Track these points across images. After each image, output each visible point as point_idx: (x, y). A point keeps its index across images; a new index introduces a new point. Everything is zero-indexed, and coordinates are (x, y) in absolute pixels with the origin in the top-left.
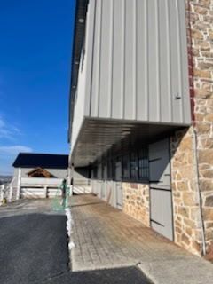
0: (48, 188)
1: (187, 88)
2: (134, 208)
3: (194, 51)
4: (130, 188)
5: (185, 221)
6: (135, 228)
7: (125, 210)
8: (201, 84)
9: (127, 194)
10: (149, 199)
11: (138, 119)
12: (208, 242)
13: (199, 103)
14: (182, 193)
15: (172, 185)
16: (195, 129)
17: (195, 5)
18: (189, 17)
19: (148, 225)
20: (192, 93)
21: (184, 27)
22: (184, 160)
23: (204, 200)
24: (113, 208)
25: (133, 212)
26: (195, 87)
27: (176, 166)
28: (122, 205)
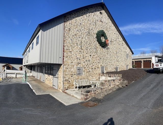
0: (16, 74)
1: (62, 55)
2: (48, 82)
3: (65, 46)
4: (48, 76)
5: (60, 85)
6: (49, 87)
7: (46, 82)
8: (66, 54)
9: (47, 78)
10: (53, 80)
11: (51, 63)
12: (64, 89)
13: (65, 58)
14: (60, 79)
15: (58, 77)
16: (64, 65)
17: (66, 33)
18: (64, 37)
19: (52, 87)
20: (63, 56)
21: (63, 39)
22: (61, 71)
23: (64, 80)
24: (42, 82)
25: (48, 83)
26: (64, 55)
27: (59, 72)
28: (45, 81)
